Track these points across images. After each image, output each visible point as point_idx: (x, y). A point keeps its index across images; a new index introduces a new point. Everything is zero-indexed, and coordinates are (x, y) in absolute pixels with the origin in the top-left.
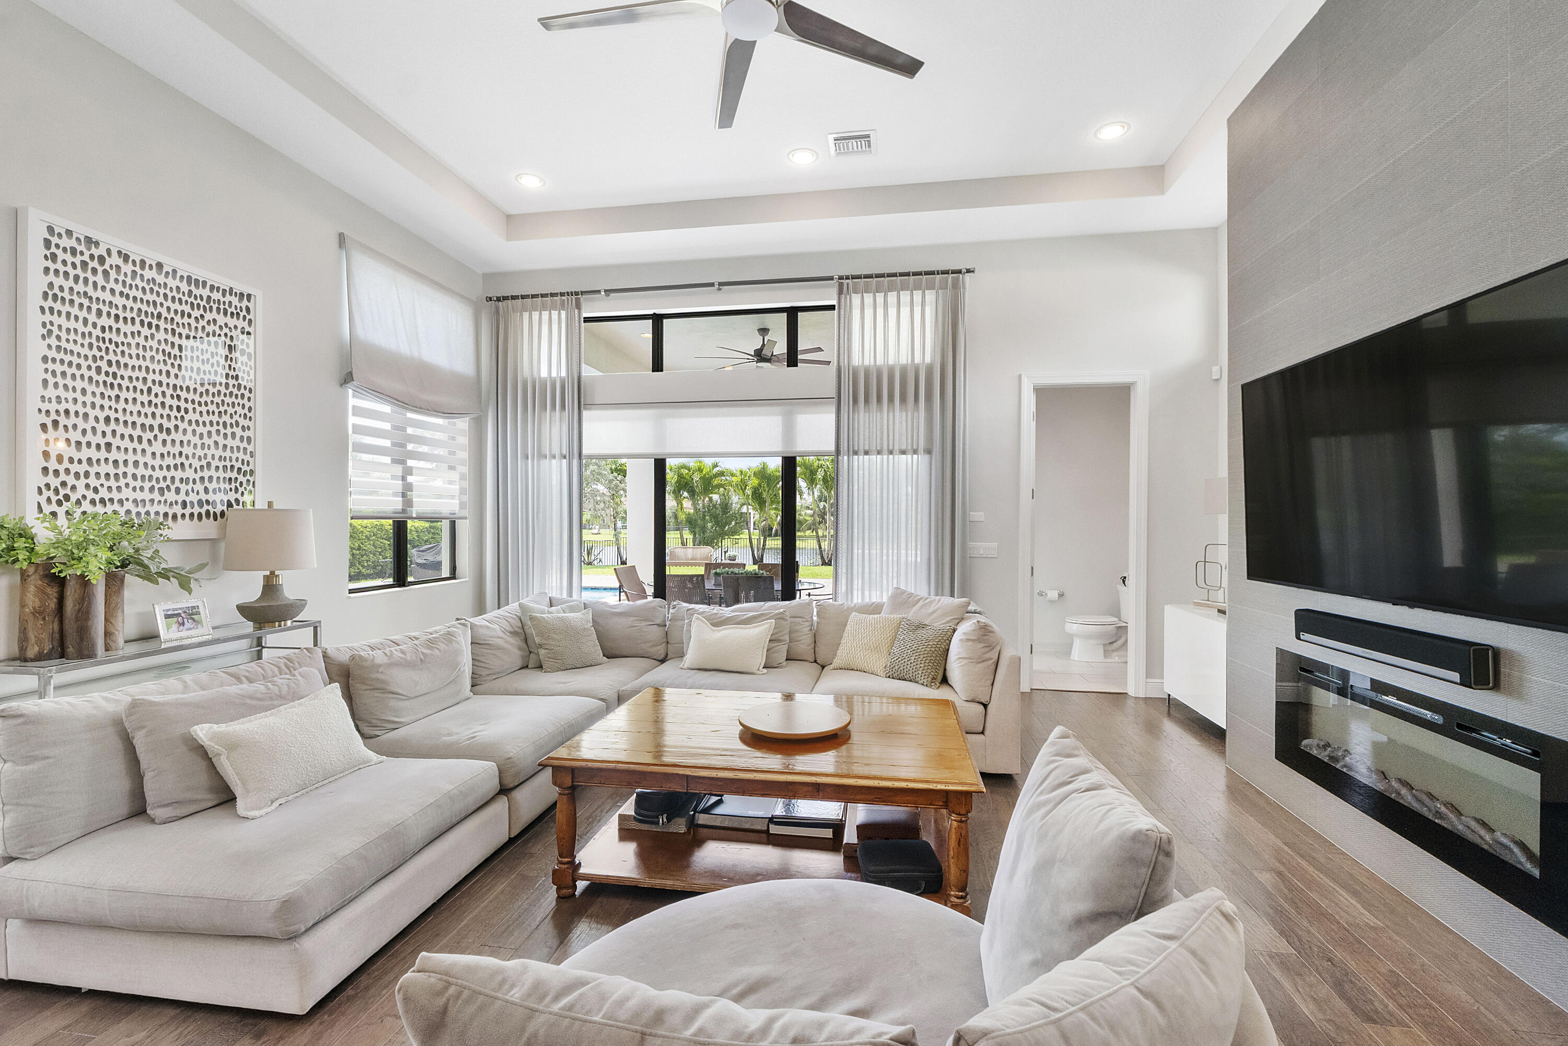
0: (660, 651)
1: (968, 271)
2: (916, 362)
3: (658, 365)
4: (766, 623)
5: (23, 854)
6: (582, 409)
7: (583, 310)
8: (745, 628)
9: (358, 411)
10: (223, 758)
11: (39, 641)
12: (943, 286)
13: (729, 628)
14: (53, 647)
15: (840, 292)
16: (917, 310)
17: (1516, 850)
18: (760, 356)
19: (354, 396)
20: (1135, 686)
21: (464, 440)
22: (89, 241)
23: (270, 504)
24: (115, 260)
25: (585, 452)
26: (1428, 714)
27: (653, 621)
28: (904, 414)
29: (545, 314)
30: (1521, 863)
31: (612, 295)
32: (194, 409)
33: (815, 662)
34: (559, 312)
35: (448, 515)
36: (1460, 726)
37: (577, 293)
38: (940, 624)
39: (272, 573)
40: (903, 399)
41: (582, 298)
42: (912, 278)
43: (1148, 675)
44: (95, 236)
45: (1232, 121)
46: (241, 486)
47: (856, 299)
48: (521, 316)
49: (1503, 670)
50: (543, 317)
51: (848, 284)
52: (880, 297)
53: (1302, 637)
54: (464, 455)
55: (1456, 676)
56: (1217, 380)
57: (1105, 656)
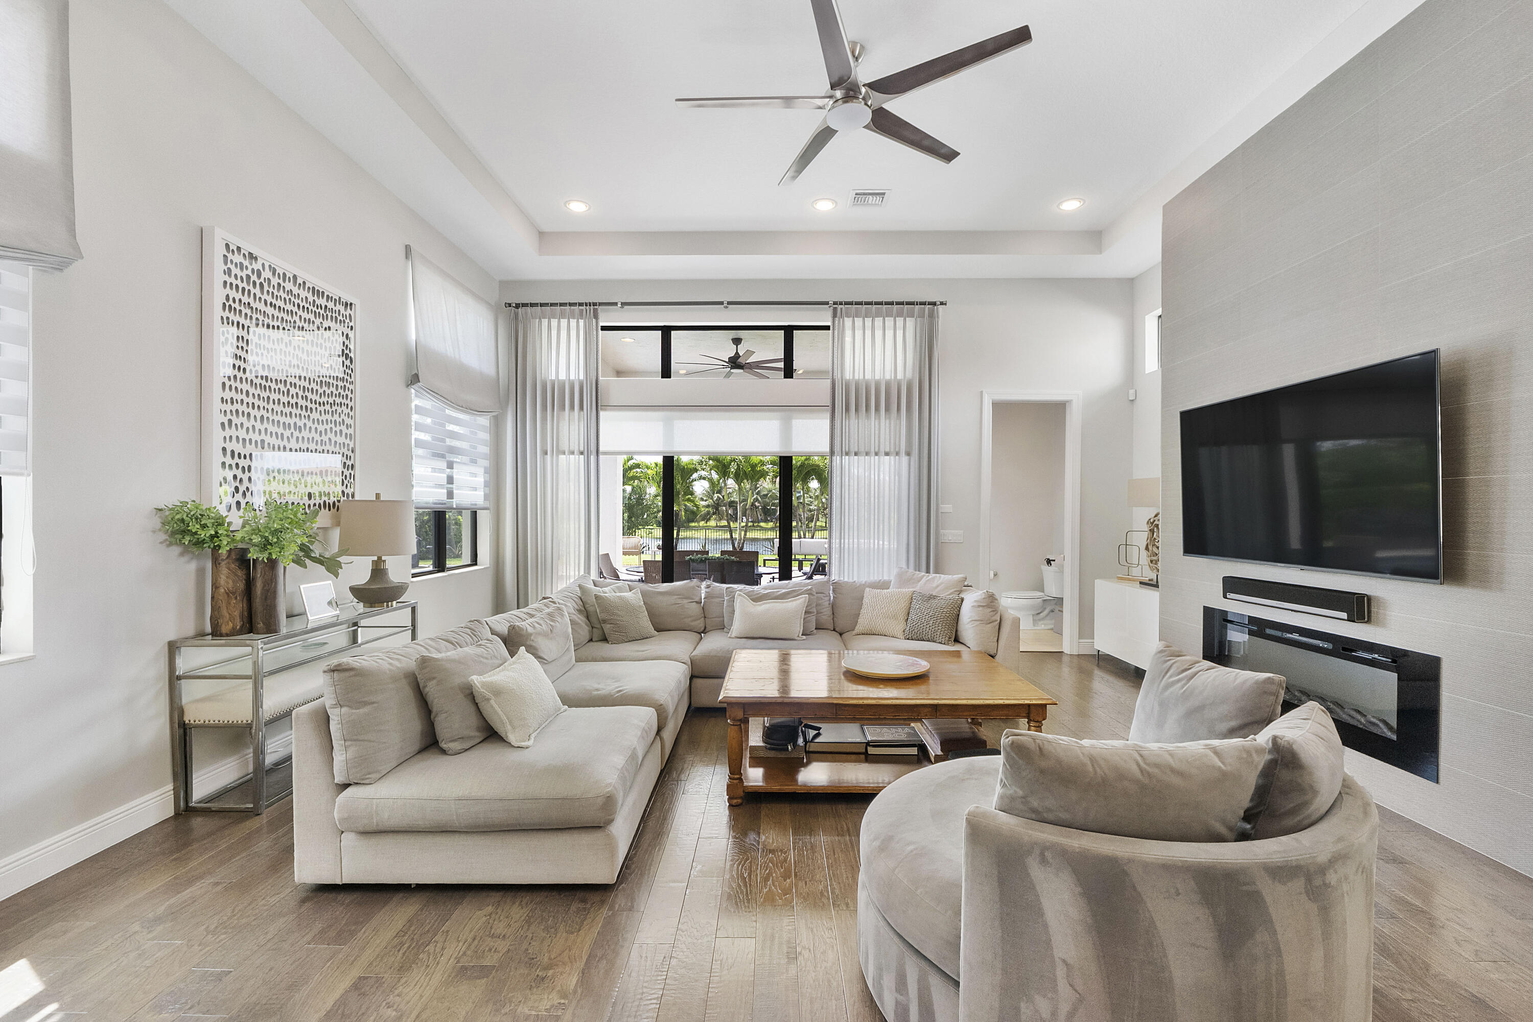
0: (700, 624)
1: (942, 303)
2: (898, 378)
3: (666, 372)
4: (801, 598)
5: (363, 779)
6: (599, 409)
7: (600, 320)
8: (783, 603)
9: (419, 410)
10: (492, 702)
11: (232, 618)
12: (922, 315)
13: (769, 603)
14: (243, 624)
15: (835, 315)
16: (900, 333)
17: (1381, 725)
18: (734, 363)
19: (416, 396)
20: (1069, 644)
21: (485, 436)
22: (252, 257)
23: (378, 496)
24: (267, 274)
25: (601, 449)
26: (1320, 644)
27: (692, 599)
28: (888, 421)
29: (564, 322)
30: (1384, 733)
31: (626, 307)
32: (316, 408)
33: (834, 630)
34: (578, 320)
35: (469, 506)
36: (1344, 649)
37: (595, 304)
38: (947, 595)
39: (380, 558)
40: (887, 409)
41: (600, 309)
42: (895, 307)
43: (1081, 636)
44: (255, 252)
45: (1168, 209)
46: (346, 479)
47: (848, 322)
48: (540, 322)
49: (1373, 610)
50: (562, 324)
51: (841, 309)
52: (868, 321)
53: (1228, 596)
54: (485, 450)
55: (1344, 615)
56: (1132, 401)
57: (1034, 625)
